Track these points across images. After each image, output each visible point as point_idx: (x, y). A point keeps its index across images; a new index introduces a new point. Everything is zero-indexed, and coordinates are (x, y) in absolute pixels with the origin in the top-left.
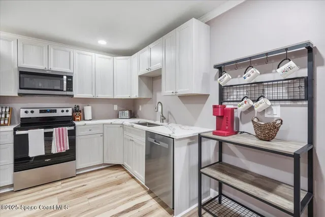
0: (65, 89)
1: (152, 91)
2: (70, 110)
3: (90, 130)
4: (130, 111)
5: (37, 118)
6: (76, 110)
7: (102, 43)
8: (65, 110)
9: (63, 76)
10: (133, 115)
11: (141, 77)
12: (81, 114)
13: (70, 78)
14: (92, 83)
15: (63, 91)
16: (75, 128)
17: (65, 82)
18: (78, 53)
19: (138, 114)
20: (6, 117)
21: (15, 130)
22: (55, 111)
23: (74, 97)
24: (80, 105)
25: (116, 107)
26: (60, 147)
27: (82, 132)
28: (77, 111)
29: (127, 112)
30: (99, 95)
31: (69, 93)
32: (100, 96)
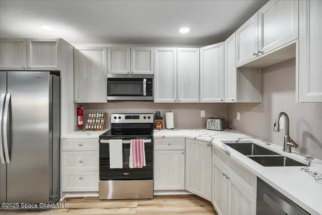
0: (145, 94)
1: (262, 91)
2: (152, 116)
3: (169, 144)
4: (223, 120)
5: (123, 123)
6: (158, 117)
7: (184, 31)
8: (147, 116)
9: (143, 79)
10: (227, 126)
11: (240, 70)
12: (163, 121)
13: (150, 80)
14: (174, 84)
15: (143, 95)
16: (152, 141)
17: (145, 86)
18: (159, 51)
19: (235, 124)
20: (101, 121)
21: (101, 137)
22: (138, 117)
23: (155, 102)
24: (162, 111)
25: (203, 114)
26: (137, 162)
27: (160, 146)
28: (158, 119)
29: (218, 121)
30: (181, 100)
31: (149, 98)
32: (183, 100)
